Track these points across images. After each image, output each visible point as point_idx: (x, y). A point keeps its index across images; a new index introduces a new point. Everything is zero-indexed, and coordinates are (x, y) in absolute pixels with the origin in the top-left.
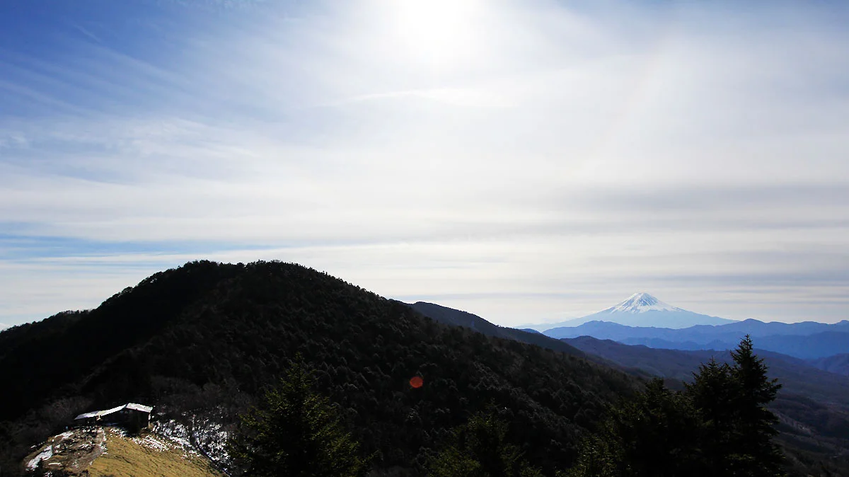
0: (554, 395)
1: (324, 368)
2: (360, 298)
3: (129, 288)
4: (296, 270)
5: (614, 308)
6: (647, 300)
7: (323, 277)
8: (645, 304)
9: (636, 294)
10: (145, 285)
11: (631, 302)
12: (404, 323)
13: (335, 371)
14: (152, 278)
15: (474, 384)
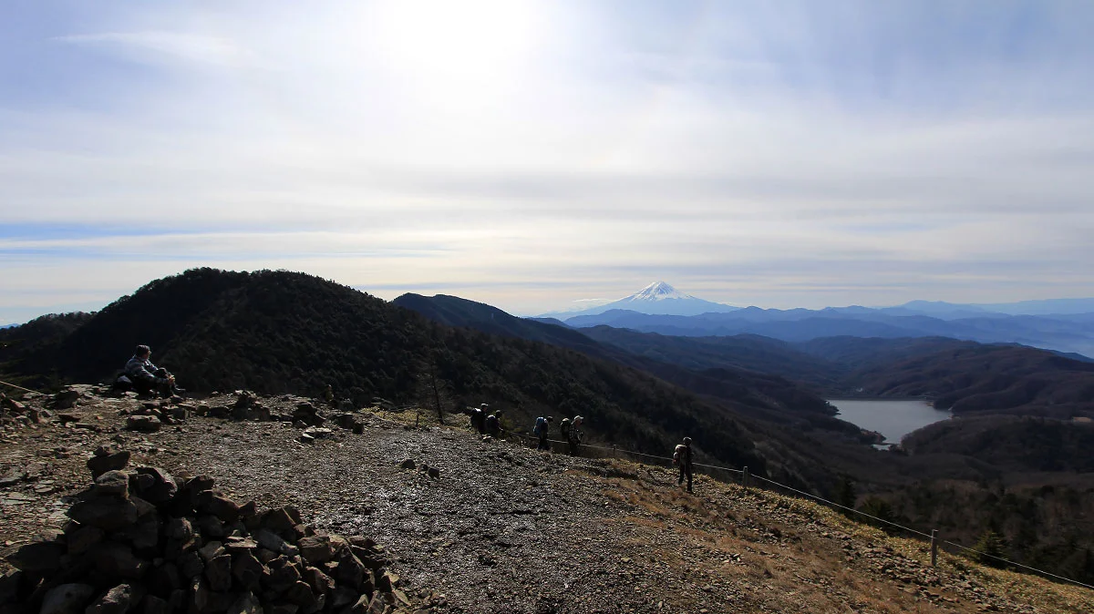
0: (544, 388)
1: (332, 374)
2: (367, 306)
3: (126, 297)
4: (303, 277)
5: (633, 297)
6: (664, 289)
7: (331, 285)
8: (662, 292)
9: (653, 283)
10: (143, 293)
11: (649, 290)
12: (408, 329)
13: (343, 377)
14: (149, 285)
15: (469, 383)
